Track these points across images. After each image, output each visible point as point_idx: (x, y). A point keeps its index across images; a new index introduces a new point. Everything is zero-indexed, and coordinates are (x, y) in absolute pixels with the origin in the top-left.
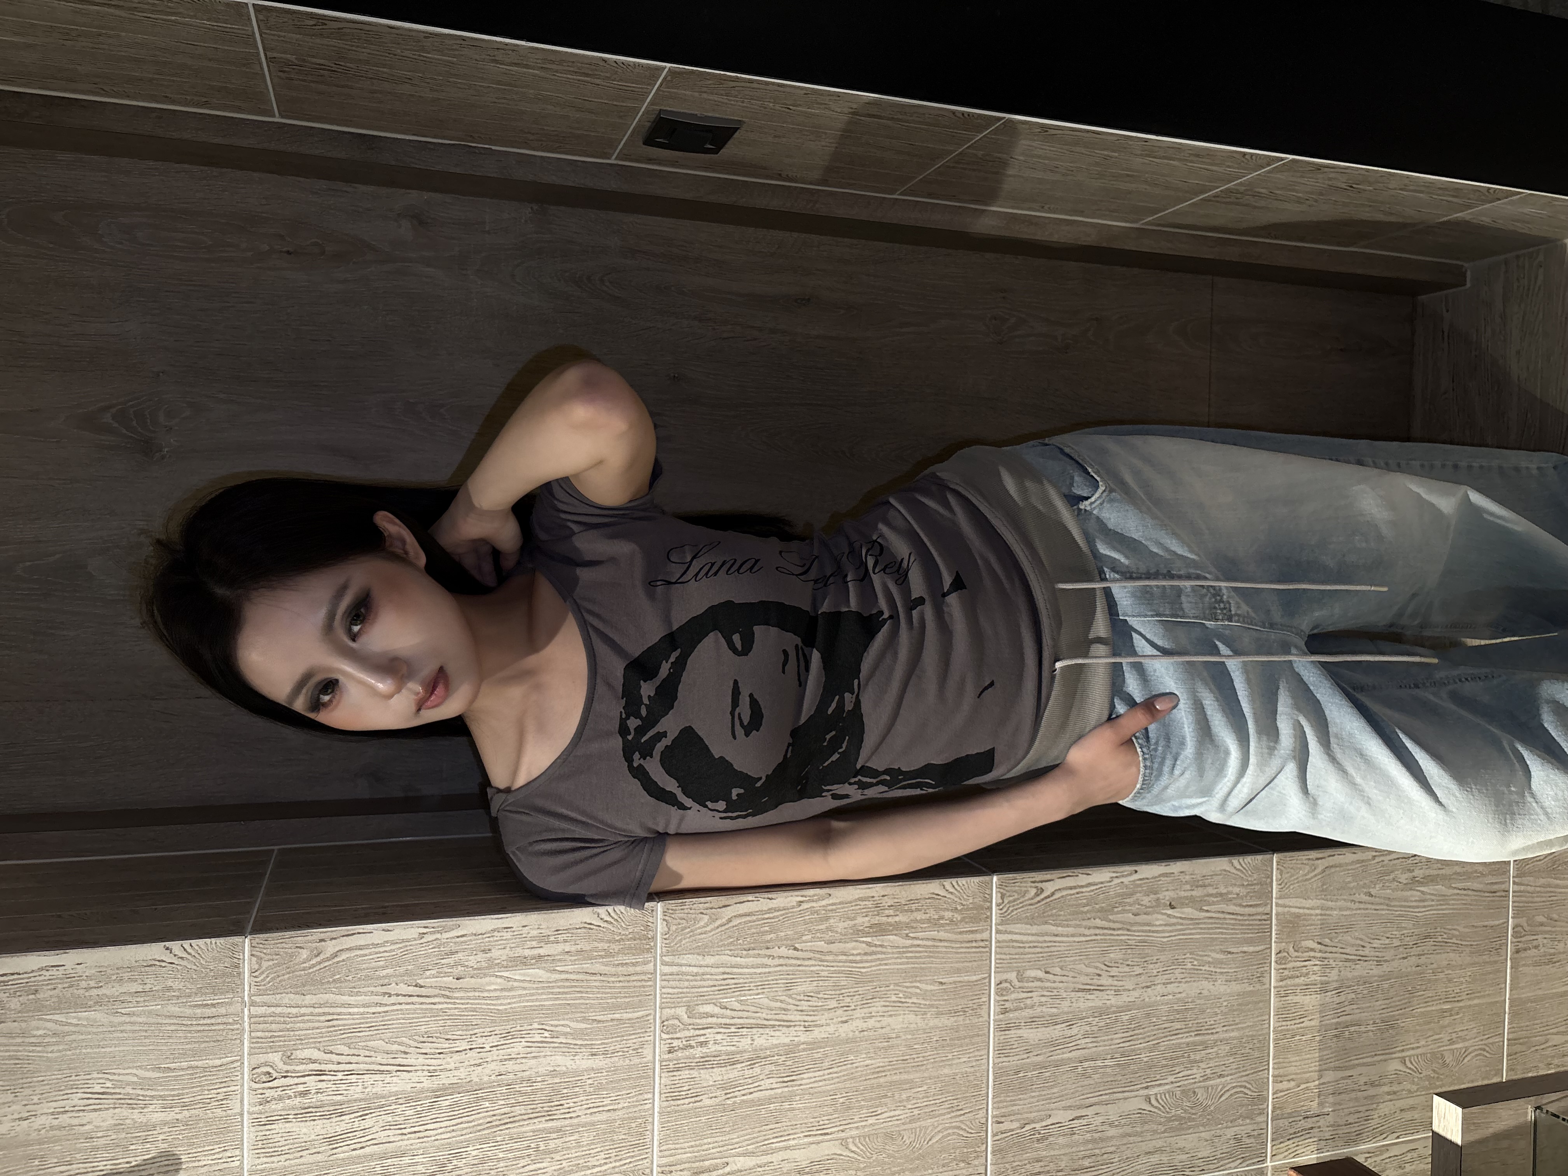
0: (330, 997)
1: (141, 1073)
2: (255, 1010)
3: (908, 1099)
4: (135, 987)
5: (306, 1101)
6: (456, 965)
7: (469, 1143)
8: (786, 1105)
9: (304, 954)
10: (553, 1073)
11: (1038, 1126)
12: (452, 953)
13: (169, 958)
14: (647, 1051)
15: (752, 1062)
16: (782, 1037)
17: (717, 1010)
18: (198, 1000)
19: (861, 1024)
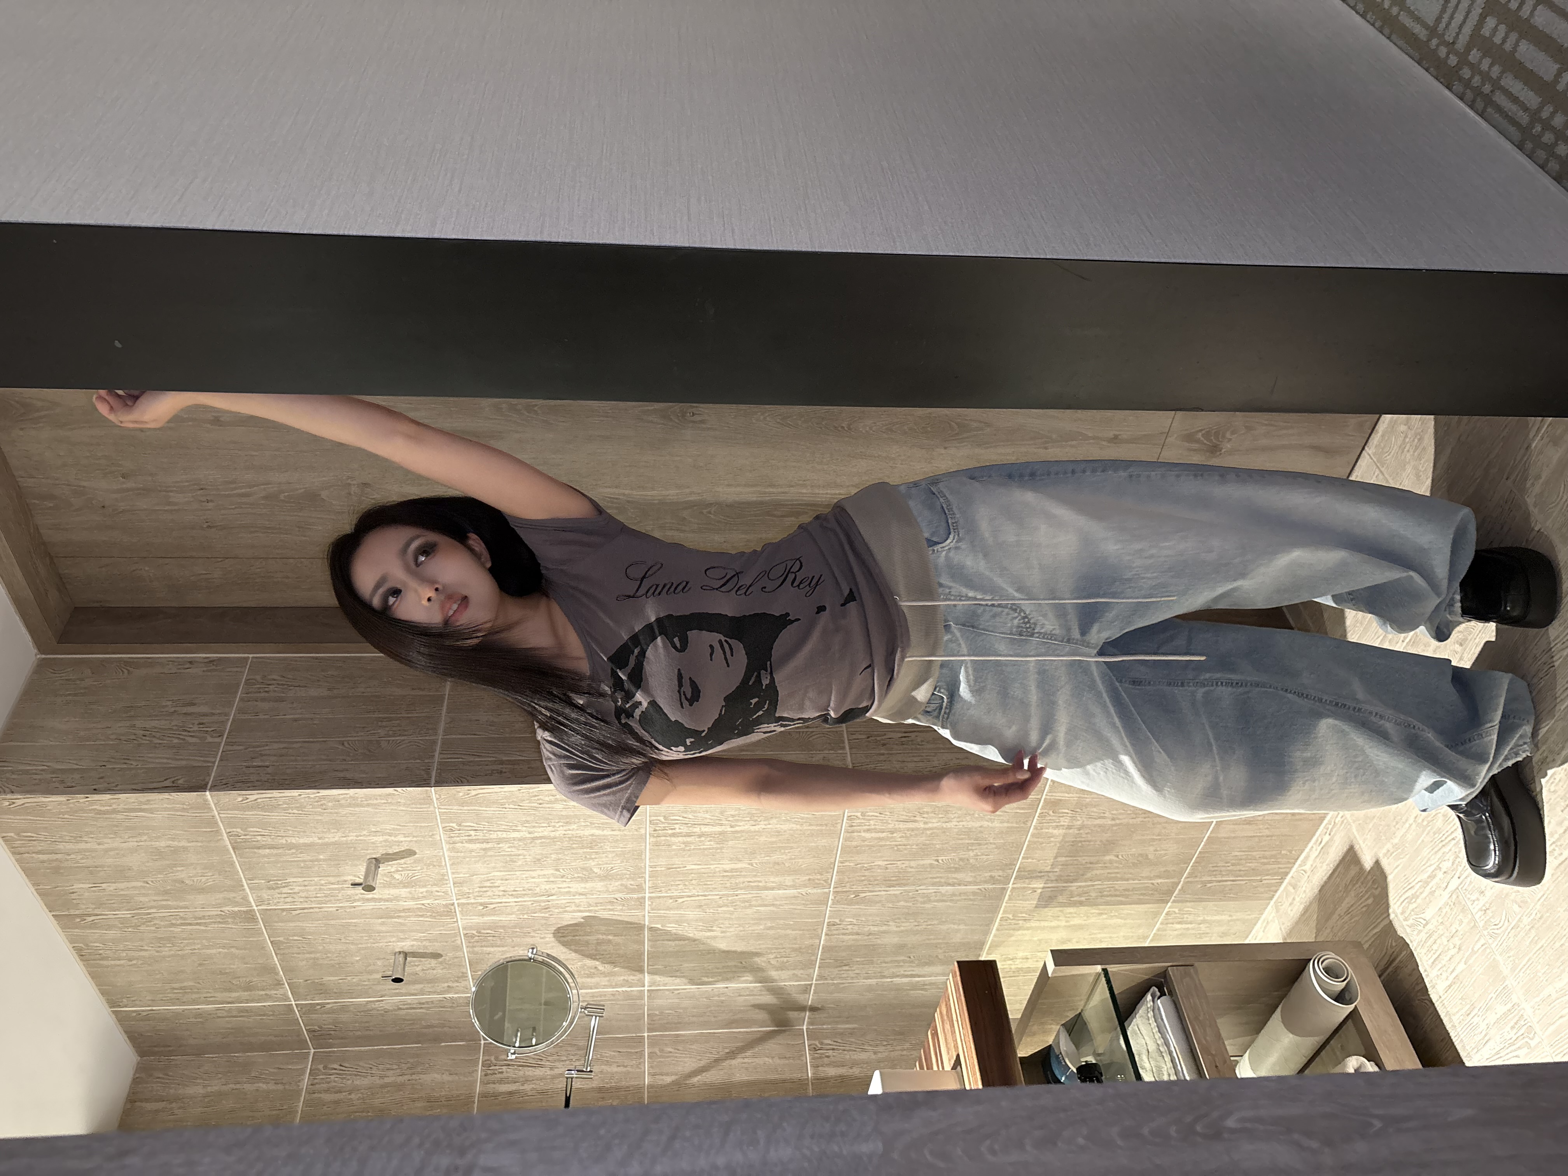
0: (477, 808)
1: (392, 826)
2: (440, 810)
3: (789, 852)
4: (383, 801)
5: (470, 838)
6: (538, 800)
7: (551, 854)
8: (719, 851)
9: (461, 794)
10: (592, 835)
11: (866, 865)
12: (536, 796)
13: (395, 792)
14: (643, 831)
15: (700, 836)
16: (718, 829)
17: (681, 818)
18: (414, 806)
19: (764, 827)
